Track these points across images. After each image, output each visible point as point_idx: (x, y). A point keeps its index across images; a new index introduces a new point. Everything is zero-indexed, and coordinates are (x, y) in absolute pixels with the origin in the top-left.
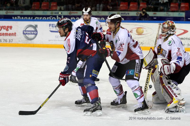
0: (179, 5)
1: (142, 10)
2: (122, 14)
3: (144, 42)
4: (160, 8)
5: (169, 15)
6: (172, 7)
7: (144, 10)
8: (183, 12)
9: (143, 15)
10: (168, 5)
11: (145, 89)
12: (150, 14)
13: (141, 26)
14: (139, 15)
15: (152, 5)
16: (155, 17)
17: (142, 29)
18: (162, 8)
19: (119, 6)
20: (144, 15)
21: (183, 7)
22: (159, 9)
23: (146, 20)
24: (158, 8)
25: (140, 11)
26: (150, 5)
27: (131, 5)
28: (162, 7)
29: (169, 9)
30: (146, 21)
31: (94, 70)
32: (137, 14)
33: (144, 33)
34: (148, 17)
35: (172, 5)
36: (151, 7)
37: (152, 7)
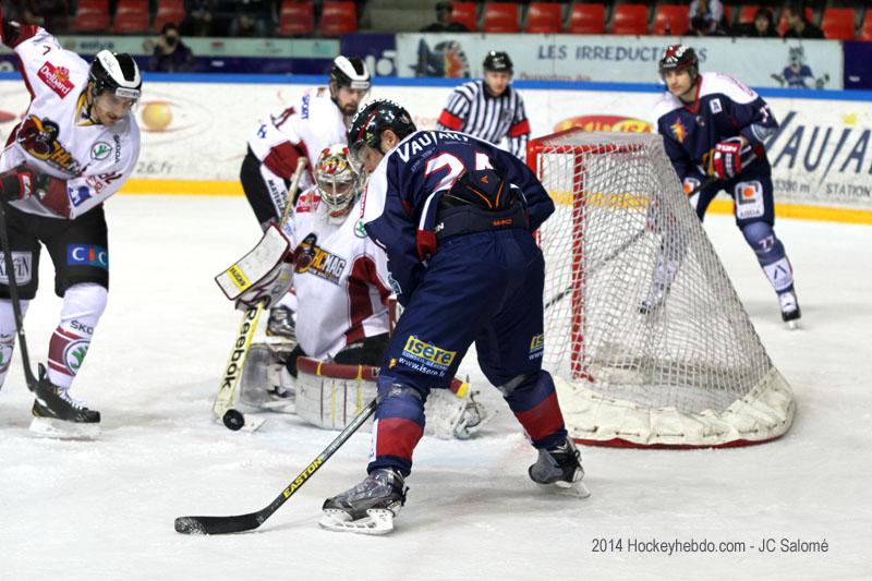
0: (317, 11)
1: (164, 32)
2: (83, 46)
3: (174, 162)
4: (239, 23)
5: (274, 51)
6: (289, 19)
7: (171, 33)
8: (333, 37)
9: (169, 50)
10: (269, 12)
11: (229, 373)
12: (199, 46)
13: (158, 94)
14: (151, 52)
15: (206, 9)
16: (217, 59)
17: (163, 111)
18: (245, 20)
19: (73, 13)
20: (174, 53)
21: (331, 19)
22: (234, 26)
23: (186, 71)
24: (229, 21)
25: (156, 35)
26: (197, 9)
27: (122, 10)
28: (249, 18)
29: (278, 25)
30: (184, 76)
31: (417, 341)
32: (145, 47)
33: (175, 123)
34: (189, 58)
35: (287, 11)
36: (202, 20)
37: (208, 17)
